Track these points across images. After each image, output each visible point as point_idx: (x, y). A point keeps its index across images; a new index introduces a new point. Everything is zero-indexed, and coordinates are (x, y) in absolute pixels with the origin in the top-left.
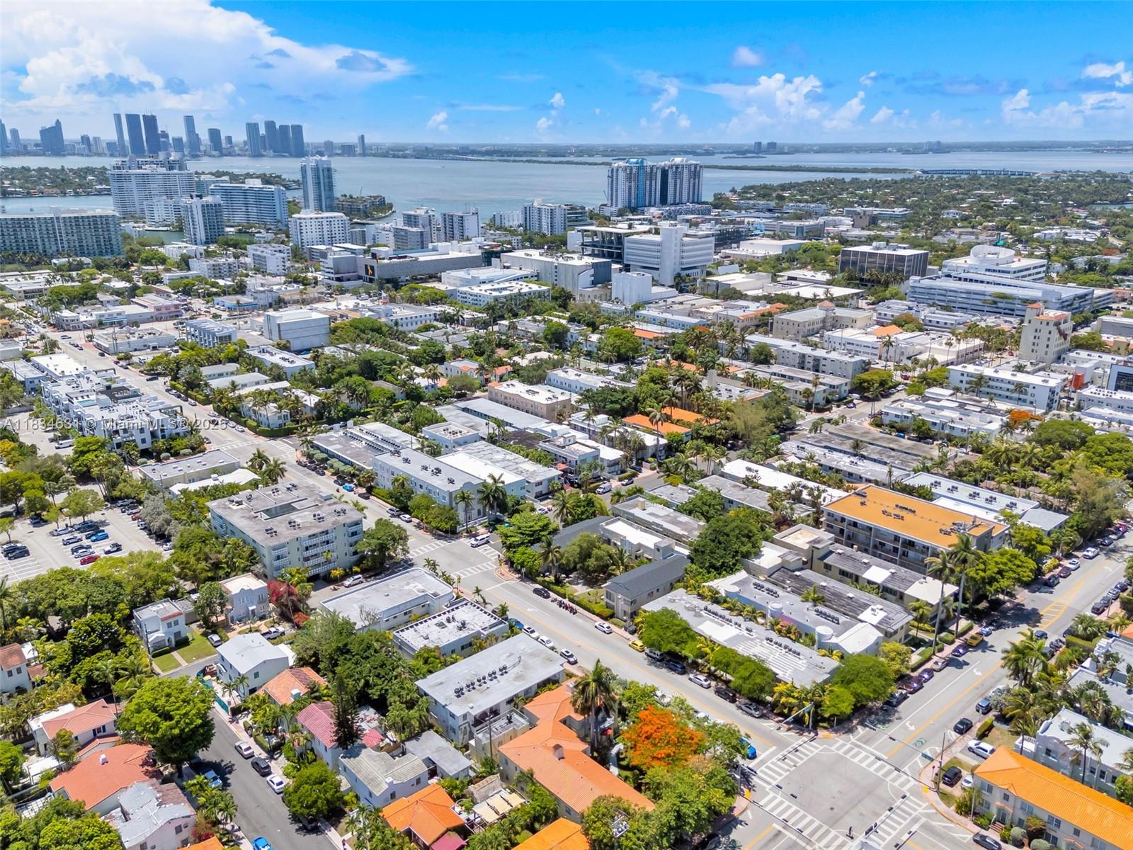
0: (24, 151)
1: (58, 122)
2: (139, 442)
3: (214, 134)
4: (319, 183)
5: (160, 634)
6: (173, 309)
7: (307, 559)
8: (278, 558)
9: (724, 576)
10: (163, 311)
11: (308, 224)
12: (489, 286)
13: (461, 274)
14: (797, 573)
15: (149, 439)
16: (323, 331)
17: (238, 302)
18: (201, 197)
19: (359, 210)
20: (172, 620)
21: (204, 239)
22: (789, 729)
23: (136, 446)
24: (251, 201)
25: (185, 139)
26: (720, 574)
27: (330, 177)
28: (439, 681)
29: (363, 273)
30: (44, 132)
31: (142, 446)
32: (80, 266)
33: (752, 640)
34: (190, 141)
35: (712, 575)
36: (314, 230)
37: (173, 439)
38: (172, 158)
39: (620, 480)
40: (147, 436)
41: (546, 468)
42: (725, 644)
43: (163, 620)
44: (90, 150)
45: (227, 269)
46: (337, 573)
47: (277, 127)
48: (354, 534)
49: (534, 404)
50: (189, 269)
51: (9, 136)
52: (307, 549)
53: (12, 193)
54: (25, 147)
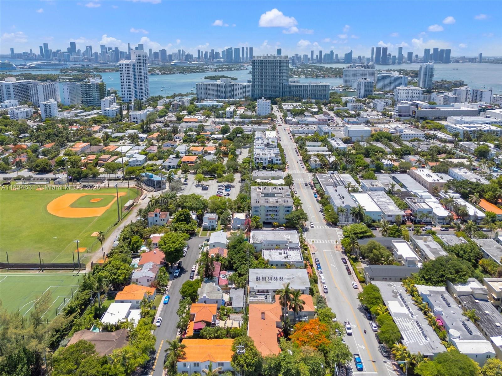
0: (338, 62)
1: (352, 52)
2: (264, 163)
3: (410, 54)
4: (426, 74)
5: (207, 224)
6: (324, 121)
7: (267, 215)
8: (256, 211)
9: (429, 285)
10: (321, 121)
11: (402, 91)
12: (467, 125)
13: (458, 118)
14: (477, 301)
15: (267, 163)
16: (368, 135)
17: (349, 121)
18: (365, 79)
19: (445, 87)
20: (212, 220)
21: (363, 95)
22: (395, 370)
23: (262, 165)
24: (393, 81)
25: (397, 57)
26: (427, 283)
27: (432, 72)
28: (257, 272)
29: (411, 114)
30: (346, 55)
31: (264, 165)
32: (311, 102)
33: (410, 319)
34: (399, 57)
35: (422, 282)
36: (404, 94)
37: (274, 165)
38: (369, 64)
39: (442, 227)
40: (267, 162)
41: (400, 210)
42: (392, 314)
43: (209, 219)
44: (360, 61)
45: (359, 108)
46: (275, 224)
47: (439, 50)
48: (288, 211)
49: (425, 181)
50: (346, 107)
51: (334, 56)
52: (268, 211)
53: (319, 76)
54: (339, 60)
